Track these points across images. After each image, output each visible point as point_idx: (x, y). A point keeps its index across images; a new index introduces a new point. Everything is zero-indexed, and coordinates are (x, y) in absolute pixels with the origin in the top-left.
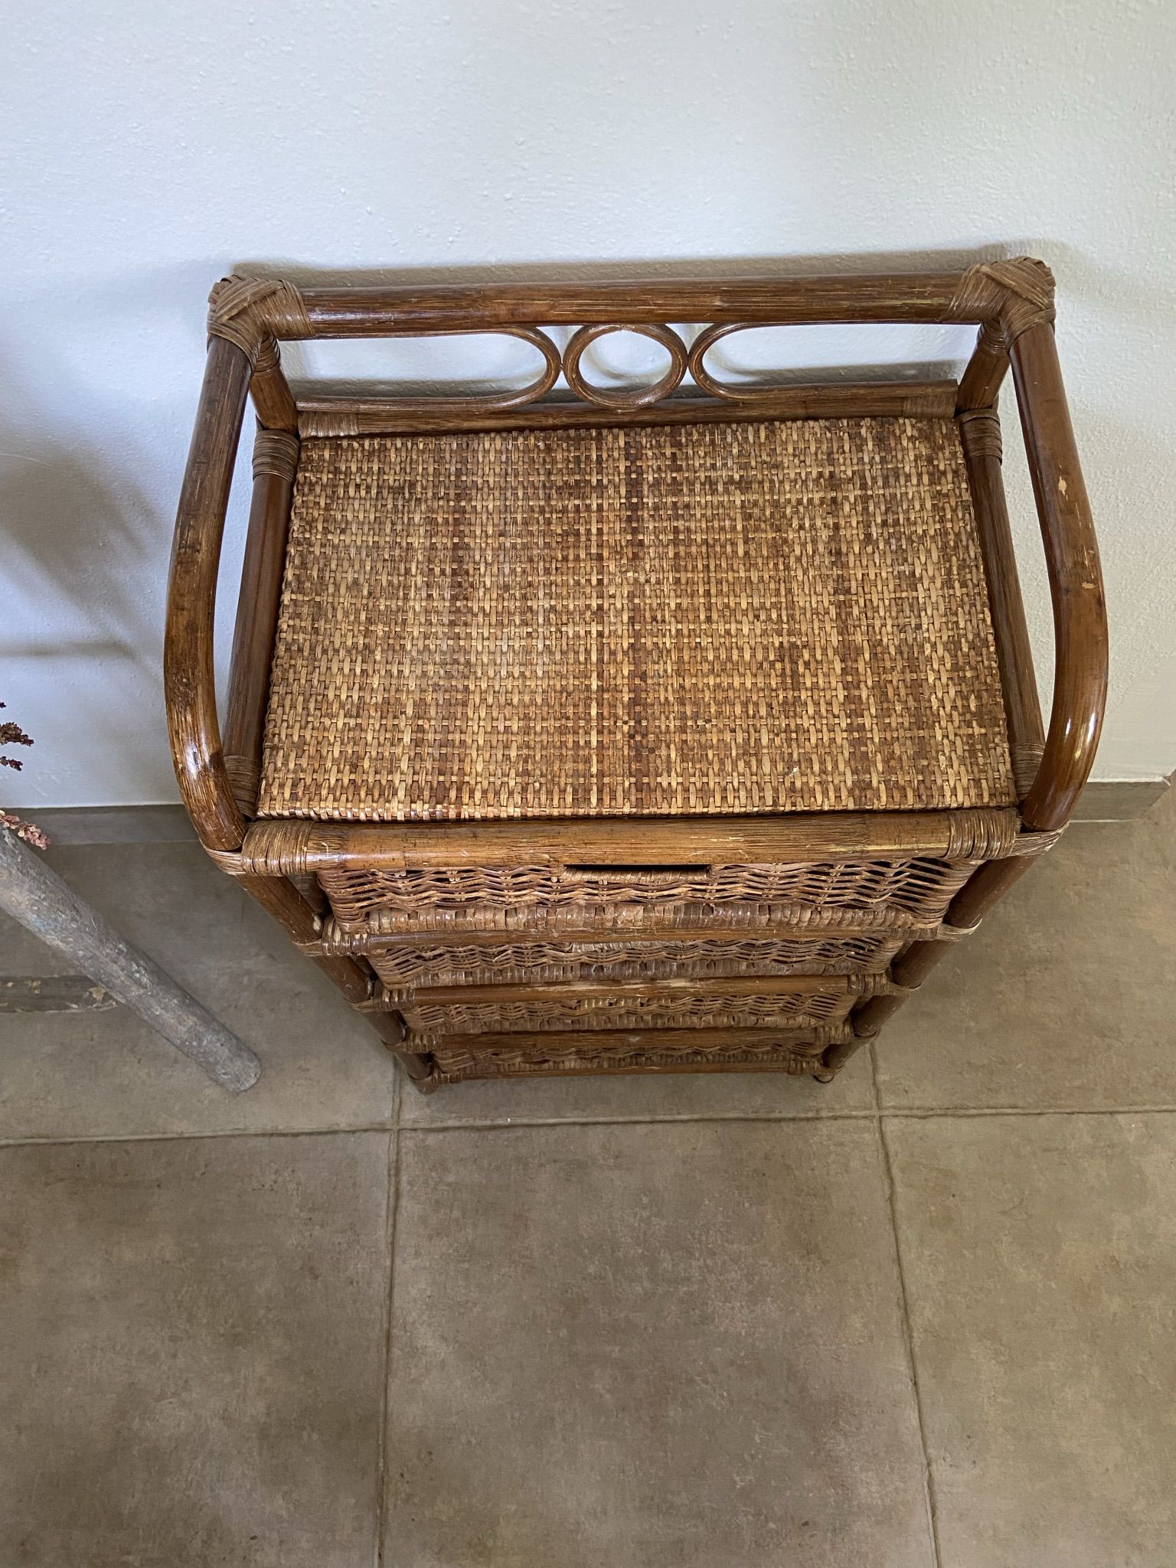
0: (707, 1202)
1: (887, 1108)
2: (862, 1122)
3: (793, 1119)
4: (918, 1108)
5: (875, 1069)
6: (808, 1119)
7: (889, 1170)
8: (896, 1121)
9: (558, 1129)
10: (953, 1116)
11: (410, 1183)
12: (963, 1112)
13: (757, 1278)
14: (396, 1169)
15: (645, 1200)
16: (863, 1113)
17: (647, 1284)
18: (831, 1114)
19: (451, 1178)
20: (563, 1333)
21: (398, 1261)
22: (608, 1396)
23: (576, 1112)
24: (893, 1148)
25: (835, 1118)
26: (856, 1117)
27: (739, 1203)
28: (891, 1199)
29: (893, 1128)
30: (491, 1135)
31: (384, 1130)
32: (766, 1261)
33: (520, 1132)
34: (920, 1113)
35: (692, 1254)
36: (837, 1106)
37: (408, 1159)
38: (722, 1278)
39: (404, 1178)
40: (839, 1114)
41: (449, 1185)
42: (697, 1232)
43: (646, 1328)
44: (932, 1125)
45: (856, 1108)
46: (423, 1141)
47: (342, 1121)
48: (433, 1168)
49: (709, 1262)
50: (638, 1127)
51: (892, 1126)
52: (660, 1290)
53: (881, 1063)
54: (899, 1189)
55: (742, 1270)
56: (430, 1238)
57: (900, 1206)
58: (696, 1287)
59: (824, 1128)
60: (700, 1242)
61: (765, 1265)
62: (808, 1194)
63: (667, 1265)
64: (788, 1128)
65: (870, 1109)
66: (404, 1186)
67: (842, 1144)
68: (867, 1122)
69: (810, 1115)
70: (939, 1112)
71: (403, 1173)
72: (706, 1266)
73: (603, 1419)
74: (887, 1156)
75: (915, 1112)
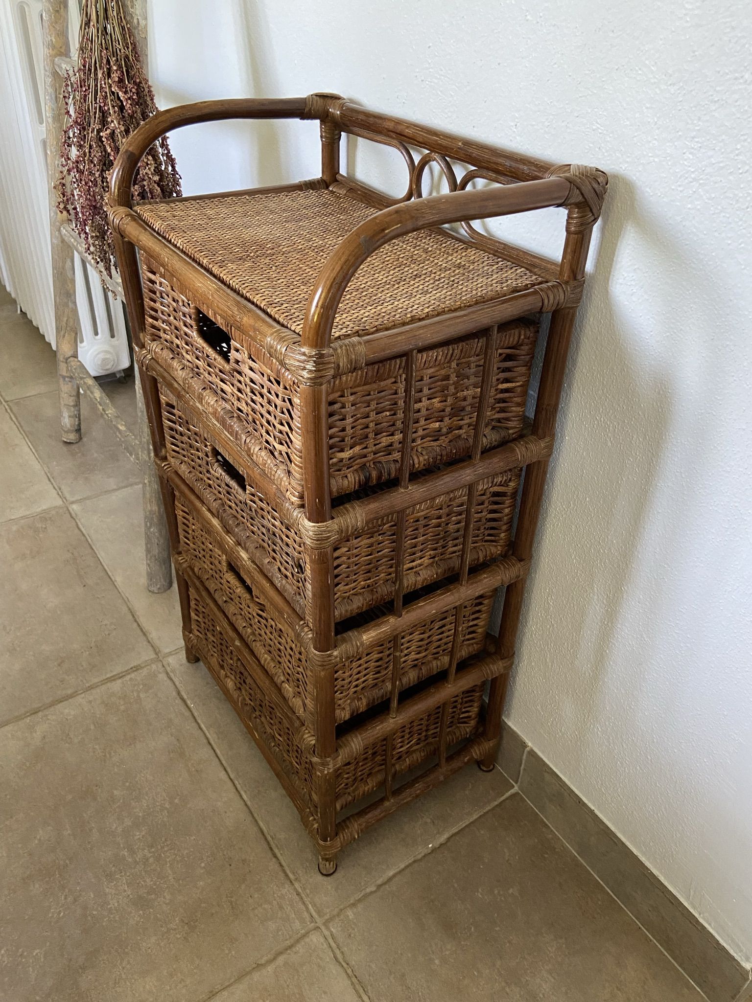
0: (192, 838)
1: (328, 928)
2: (306, 915)
3: (281, 865)
4: (342, 953)
5: (353, 905)
6: (287, 875)
7: (281, 953)
8: (322, 940)
9: (200, 731)
10: (353, 984)
11: (131, 679)
12: (361, 991)
13: (153, 896)
14: (136, 668)
15: (176, 801)
16: (314, 914)
17: (120, 829)
18: (300, 890)
19: (142, 695)
20: (70, 797)
21: (83, 695)
22: (36, 842)
23: (215, 735)
24: (299, 948)
25: (298, 894)
26: (307, 908)
27: (202, 859)
28: (259, 966)
29: (315, 940)
30: (178, 701)
31: (156, 654)
32: (168, 897)
33: (187, 714)
34: (339, 956)
35: (152, 846)
36: (308, 891)
37: (145, 672)
38: (143, 874)
39: (133, 675)
40: (303, 896)
41: (138, 696)
42: (168, 843)
43: (89, 843)
44: (334, 969)
45: (314, 905)
46: (160, 673)
47: (153, 635)
48: (145, 685)
49: (151, 860)
50: (224, 772)
51: (315, 938)
52: (119, 839)
53: (360, 907)
54: (270, 969)
55: (155, 884)
56: (103, 702)
57: (256, 976)
58: (130, 860)
59: (286, 890)
60: (162, 848)
61: (164, 897)
62: (231, 902)
63: (138, 835)
64: (273, 865)
65: (320, 916)
66: (128, 677)
67: (281, 907)
68: (308, 919)
69: (291, 876)
70: (349, 971)
71: (135, 673)
72: (147, 860)
73: (20, 846)
74: (291, 947)
75: (337, 952)
